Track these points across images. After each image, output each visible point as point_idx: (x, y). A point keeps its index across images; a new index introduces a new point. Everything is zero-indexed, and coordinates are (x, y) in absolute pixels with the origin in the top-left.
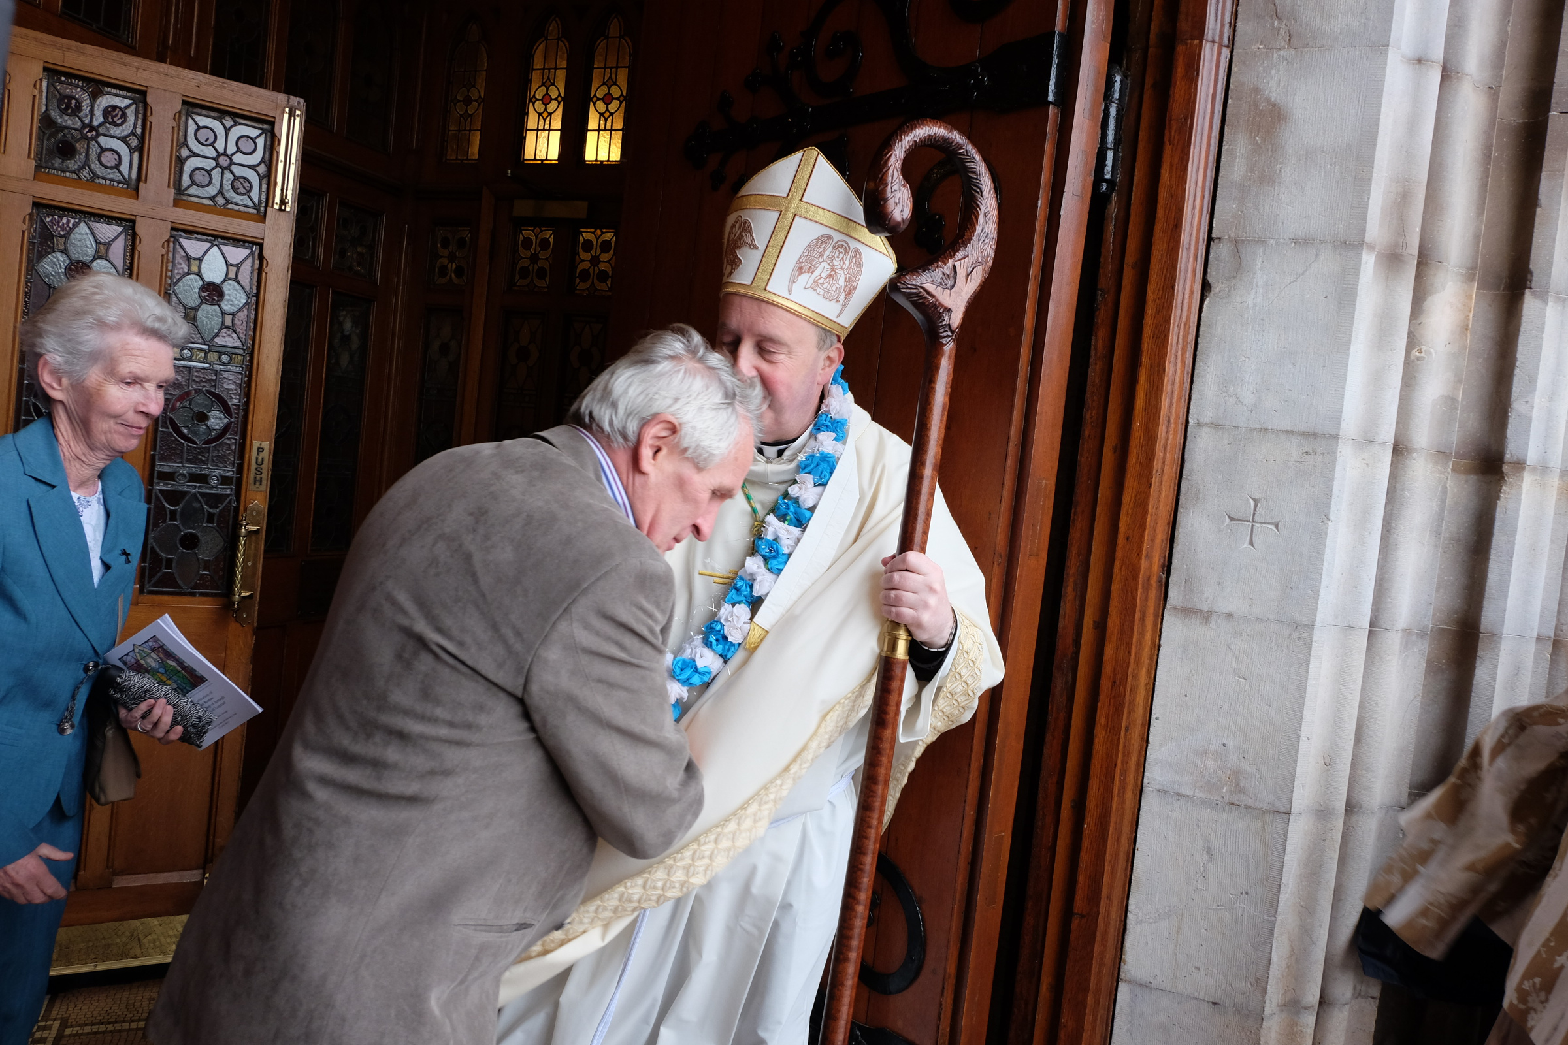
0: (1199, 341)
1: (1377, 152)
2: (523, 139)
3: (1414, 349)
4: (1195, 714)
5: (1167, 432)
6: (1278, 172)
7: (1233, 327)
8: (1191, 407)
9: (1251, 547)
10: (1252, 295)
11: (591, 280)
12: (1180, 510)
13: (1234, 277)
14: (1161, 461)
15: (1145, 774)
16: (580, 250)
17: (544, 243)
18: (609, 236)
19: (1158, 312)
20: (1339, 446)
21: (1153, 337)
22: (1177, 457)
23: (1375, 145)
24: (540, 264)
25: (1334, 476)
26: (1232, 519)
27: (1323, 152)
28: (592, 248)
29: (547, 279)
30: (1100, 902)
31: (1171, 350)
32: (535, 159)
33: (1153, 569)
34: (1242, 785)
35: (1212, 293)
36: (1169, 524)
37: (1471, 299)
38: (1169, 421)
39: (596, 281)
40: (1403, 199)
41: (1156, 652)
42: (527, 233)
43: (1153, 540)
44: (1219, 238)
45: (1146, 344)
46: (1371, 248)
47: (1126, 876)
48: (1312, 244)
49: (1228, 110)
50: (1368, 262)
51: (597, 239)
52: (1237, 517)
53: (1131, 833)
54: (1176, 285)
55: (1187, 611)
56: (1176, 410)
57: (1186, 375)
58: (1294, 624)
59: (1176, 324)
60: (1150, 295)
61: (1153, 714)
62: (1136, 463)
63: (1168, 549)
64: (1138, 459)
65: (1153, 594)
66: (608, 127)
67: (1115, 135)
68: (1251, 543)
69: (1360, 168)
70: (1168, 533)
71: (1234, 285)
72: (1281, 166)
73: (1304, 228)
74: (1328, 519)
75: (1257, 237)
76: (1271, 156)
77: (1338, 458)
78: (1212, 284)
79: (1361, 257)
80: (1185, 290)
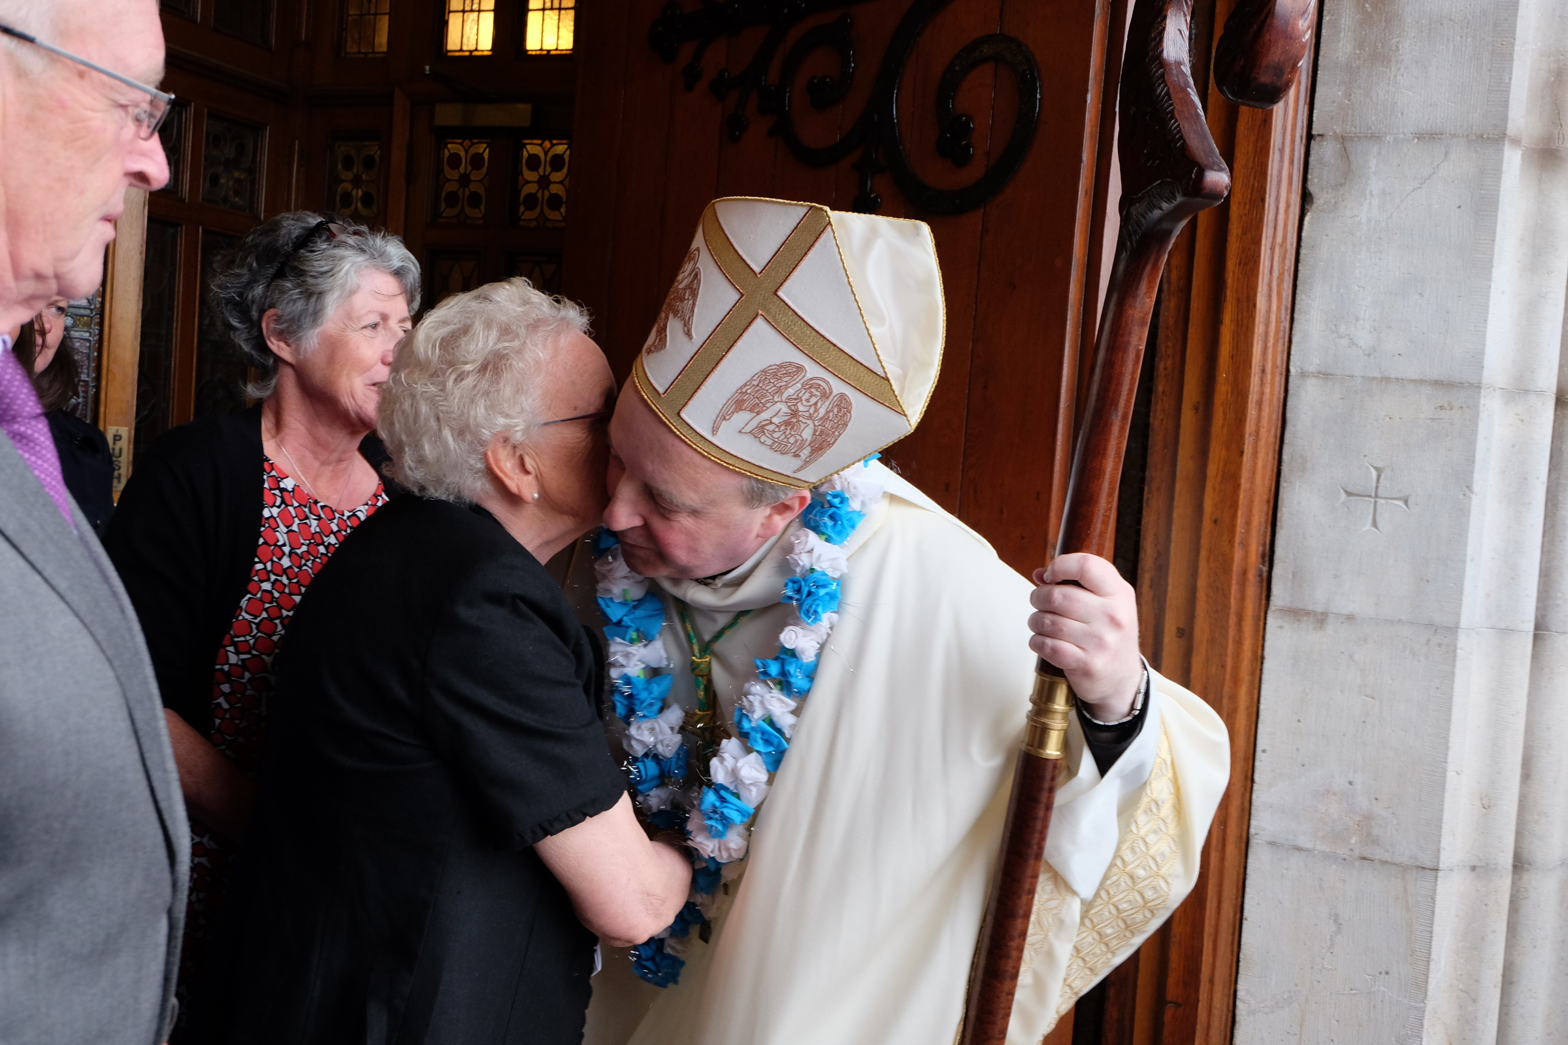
0: (1300, 267)
1: (1519, 17)
2: (444, 24)
4: (1311, 744)
5: (1262, 384)
6: (1394, 47)
7: (1342, 249)
8: (1293, 352)
9: (1375, 530)
10: (1366, 207)
11: (539, 208)
12: (1283, 484)
13: (1342, 185)
14: (1254, 421)
15: (1252, 822)
16: (524, 168)
17: (477, 161)
18: (560, 149)
19: (1244, 233)
20: (1482, 398)
21: (1240, 264)
22: (1276, 416)
23: (1516, 10)
24: (473, 187)
25: (1475, 435)
26: (1349, 494)
28: (539, 166)
29: (482, 207)
30: (1199, 986)
31: (1263, 280)
32: (461, 50)
33: (1249, 560)
34: (1375, 834)
35: (1315, 206)
36: (1268, 502)
38: (1263, 371)
39: (545, 208)
40: (1558, 79)
41: (1259, 665)
42: (453, 147)
43: (1248, 523)
44: (1321, 135)
45: (1231, 274)
46: (1516, 142)
47: (1232, 953)
48: (1439, 139)
50: (1513, 160)
51: (546, 154)
52: (1355, 492)
53: (1237, 898)
54: (1267, 196)
55: (1296, 613)
56: (1273, 354)
57: (1283, 312)
58: (1433, 627)
59: (1268, 246)
61: (1258, 745)
62: (1223, 425)
63: (1269, 534)
64: (1225, 419)
65: (1252, 590)
66: (556, 5)
68: (1375, 524)
69: (1499, 40)
70: (1267, 514)
71: (1343, 195)
72: (1398, 39)
73: (1429, 119)
74: (1471, 491)
75: (1370, 132)
76: (1385, 28)
77: (1481, 414)
78: (1314, 195)
79: (1503, 154)
80: (1279, 202)
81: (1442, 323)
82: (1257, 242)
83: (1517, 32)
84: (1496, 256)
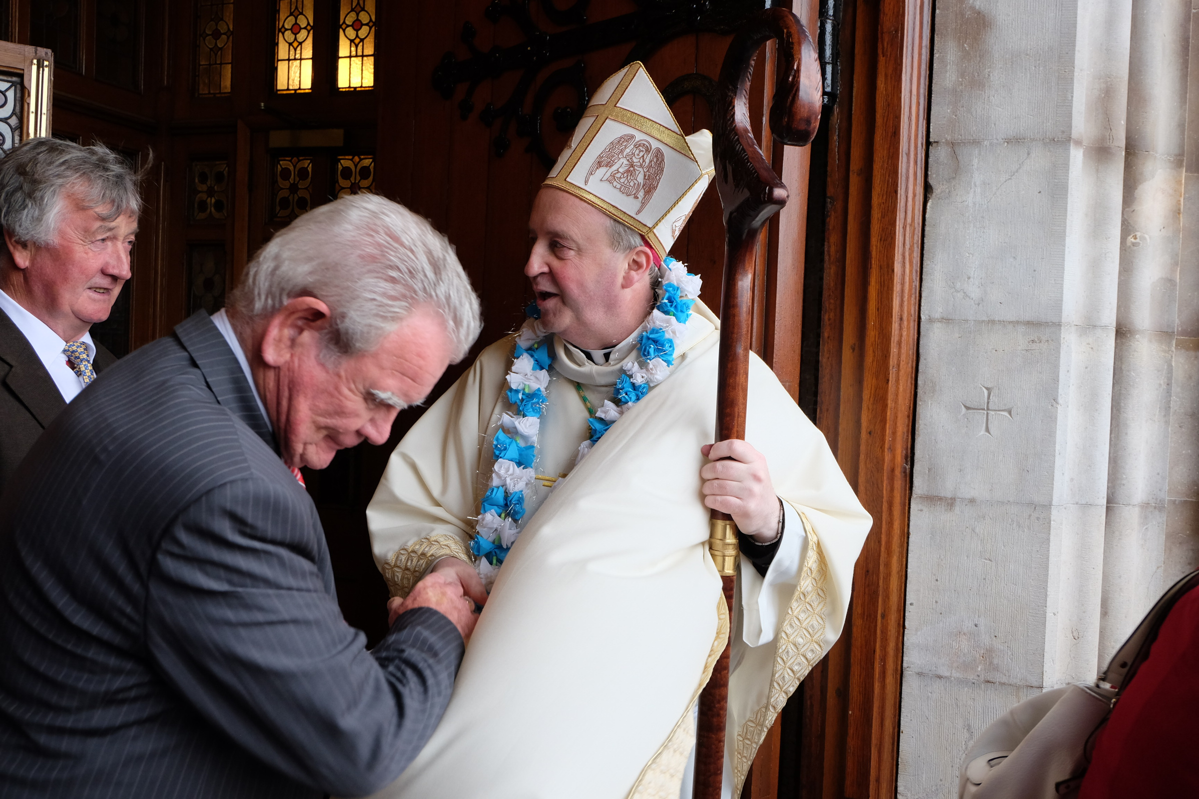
0: (926, 241)
1: (1076, 52)
2: (275, 69)
3: (1129, 235)
4: (946, 597)
5: (901, 329)
6: (987, 76)
7: (956, 226)
8: (922, 304)
9: (987, 434)
10: (971, 195)
12: (919, 403)
13: (954, 178)
14: (896, 357)
15: (904, 658)
16: (339, 177)
17: (303, 173)
18: (367, 162)
19: (883, 217)
20: (1062, 333)
21: (881, 240)
22: (912, 352)
23: (1074, 46)
24: (300, 194)
25: (1059, 362)
26: (968, 408)
27: (1027, 55)
28: (351, 175)
30: (869, 784)
31: (898, 251)
32: (288, 89)
33: (896, 461)
34: (995, 661)
35: (934, 194)
36: (908, 417)
37: (1181, 184)
38: (901, 319)
40: (1106, 95)
41: (906, 540)
42: (285, 163)
43: (894, 433)
44: (937, 142)
45: (874, 248)
46: (1078, 143)
47: (893, 759)
48: (1023, 142)
49: (937, 19)
50: (1077, 157)
51: (356, 166)
52: (972, 406)
53: (895, 716)
54: (899, 189)
55: (932, 499)
56: (908, 307)
57: (914, 274)
58: (1033, 505)
59: (901, 226)
60: (875, 200)
61: (907, 600)
62: (873, 360)
63: (910, 440)
64: (874, 357)
65: (899, 484)
66: (360, 53)
67: (832, 49)
68: (987, 430)
69: (1062, 68)
70: (908, 426)
71: (954, 186)
72: (989, 70)
73: (1015, 128)
74: (1057, 403)
75: (972, 138)
76: (980, 61)
77: (1062, 345)
78: (933, 186)
79: (1070, 152)
80: (908, 193)
81: (1031, 278)
82: (893, 224)
83: (1076, 62)
84: (1068, 228)
